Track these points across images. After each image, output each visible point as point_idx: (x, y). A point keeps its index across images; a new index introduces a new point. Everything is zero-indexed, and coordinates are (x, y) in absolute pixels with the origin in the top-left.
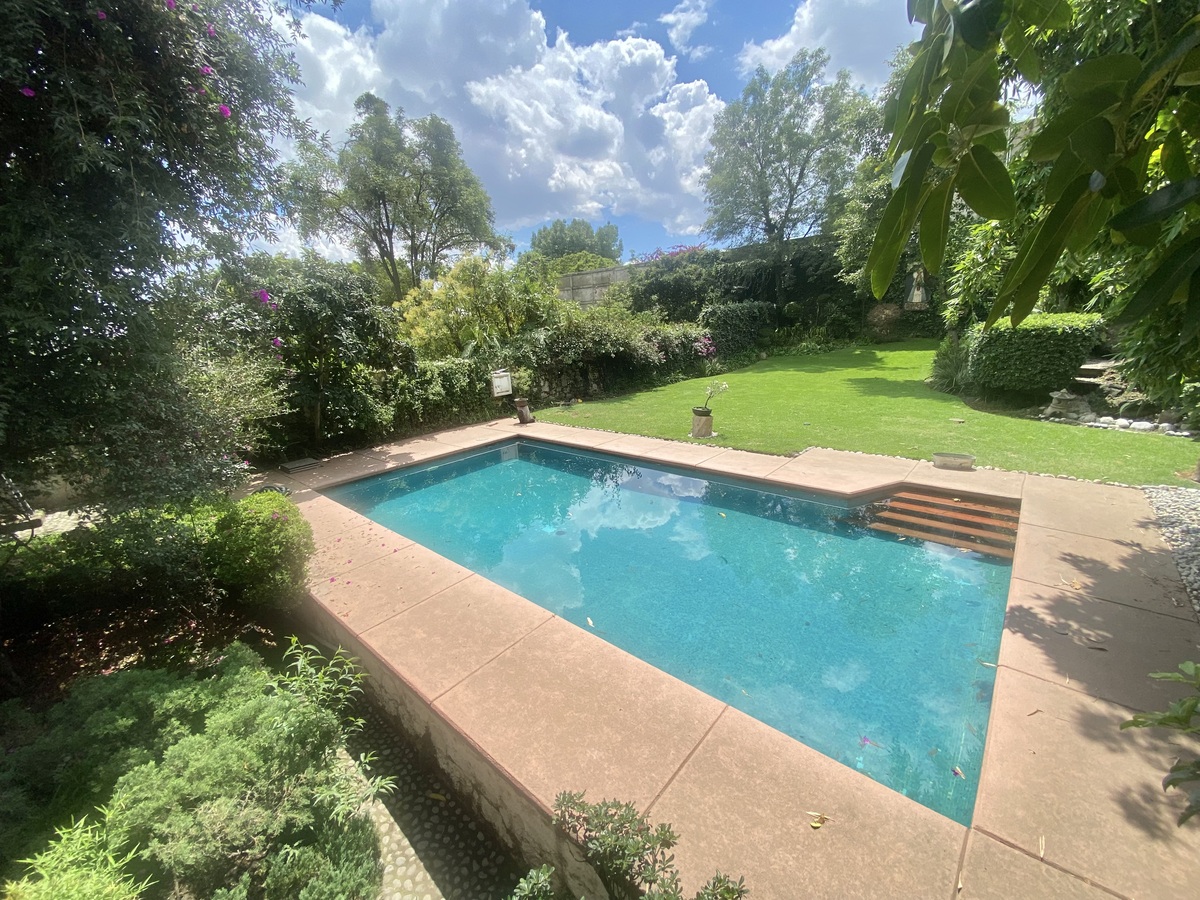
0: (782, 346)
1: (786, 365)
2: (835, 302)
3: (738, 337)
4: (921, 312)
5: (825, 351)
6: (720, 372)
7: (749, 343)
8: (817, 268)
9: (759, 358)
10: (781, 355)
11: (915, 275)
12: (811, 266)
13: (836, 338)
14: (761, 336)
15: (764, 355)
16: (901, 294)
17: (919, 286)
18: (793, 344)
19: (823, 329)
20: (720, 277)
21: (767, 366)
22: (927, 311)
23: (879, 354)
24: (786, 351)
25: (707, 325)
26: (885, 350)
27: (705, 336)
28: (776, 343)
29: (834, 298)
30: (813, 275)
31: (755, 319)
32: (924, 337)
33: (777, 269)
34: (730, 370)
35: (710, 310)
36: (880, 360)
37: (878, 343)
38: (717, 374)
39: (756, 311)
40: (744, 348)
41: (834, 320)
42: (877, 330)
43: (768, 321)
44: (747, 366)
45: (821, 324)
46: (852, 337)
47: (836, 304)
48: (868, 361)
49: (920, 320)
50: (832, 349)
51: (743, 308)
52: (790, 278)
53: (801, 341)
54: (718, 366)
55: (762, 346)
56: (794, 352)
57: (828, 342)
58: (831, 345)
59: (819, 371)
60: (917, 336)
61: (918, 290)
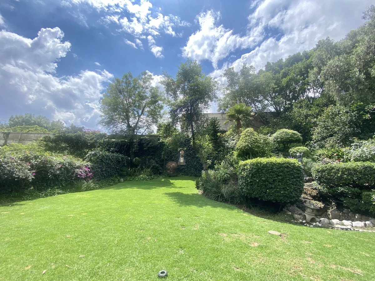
0: (131, 176)
1: (132, 186)
2: (154, 159)
3: (109, 170)
4: (183, 166)
5: (150, 179)
6: (93, 189)
7: (115, 174)
8: (148, 144)
9: (119, 181)
10: (131, 180)
11: (181, 152)
12: (145, 143)
13: (155, 174)
14: (122, 171)
15: (122, 180)
16: (176, 159)
17: (182, 156)
18: (137, 176)
19: (149, 170)
20: (105, 144)
21: (123, 185)
22: (184, 166)
23: (172, 181)
24: (133, 179)
25: (90, 160)
26: (173, 180)
27: (86, 167)
28: (129, 175)
29: (153, 158)
30: (146, 147)
31: (119, 162)
32: (185, 175)
33: (131, 143)
34: (101, 188)
35: (93, 153)
36: (172, 184)
37: (170, 177)
38: (91, 190)
39: (120, 158)
40: (111, 176)
41: (154, 166)
42: (169, 171)
43: (126, 164)
44: (112, 185)
45: (148, 168)
46: (160, 174)
47: (154, 160)
48: (169, 184)
49: (183, 169)
50: (153, 178)
51: (113, 156)
52: (137, 147)
53: (140, 174)
54: (92, 185)
55: (122, 176)
56: (137, 179)
57: (151, 176)
58: (152, 177)
59: (149, 188)
60: (182, 175)
61: (182, 158)
